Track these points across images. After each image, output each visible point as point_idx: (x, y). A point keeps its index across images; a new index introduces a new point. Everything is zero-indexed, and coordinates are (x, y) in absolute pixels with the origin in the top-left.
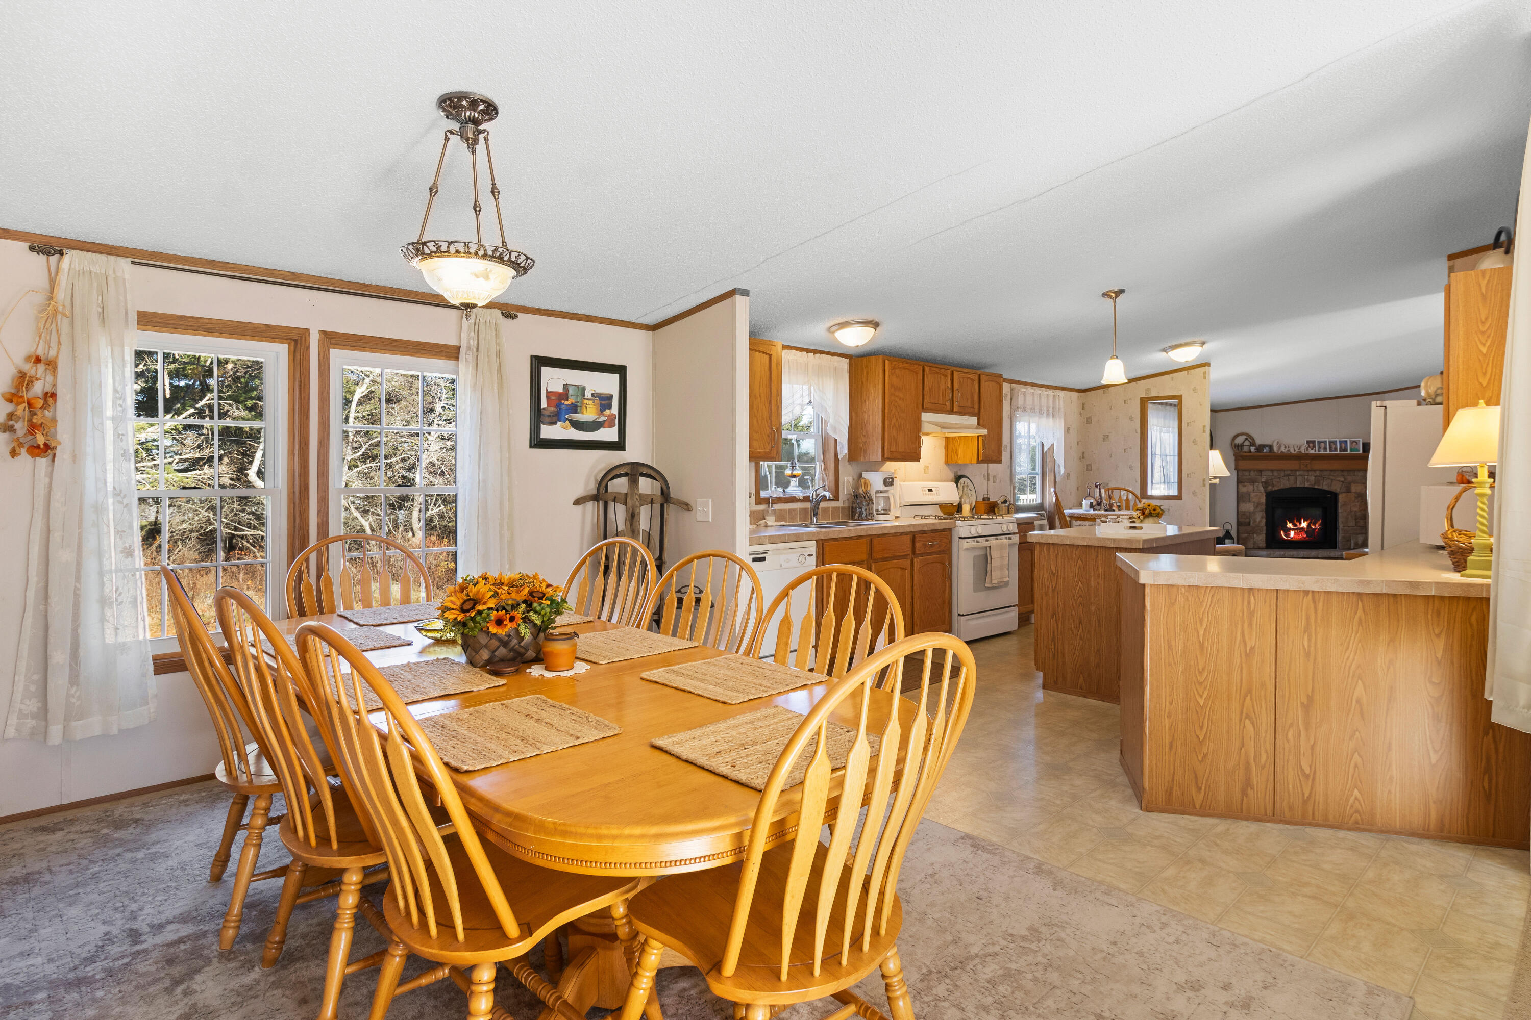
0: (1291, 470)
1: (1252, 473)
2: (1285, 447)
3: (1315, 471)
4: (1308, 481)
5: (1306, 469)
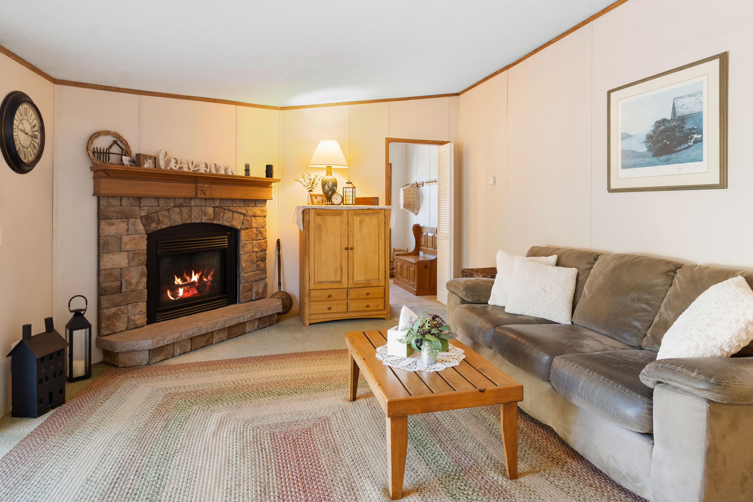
0: (185, 199)
1: (125, 202)
2: (177, 162)
3: (213, 199)
4: (205, 214)
5: (203, 196)
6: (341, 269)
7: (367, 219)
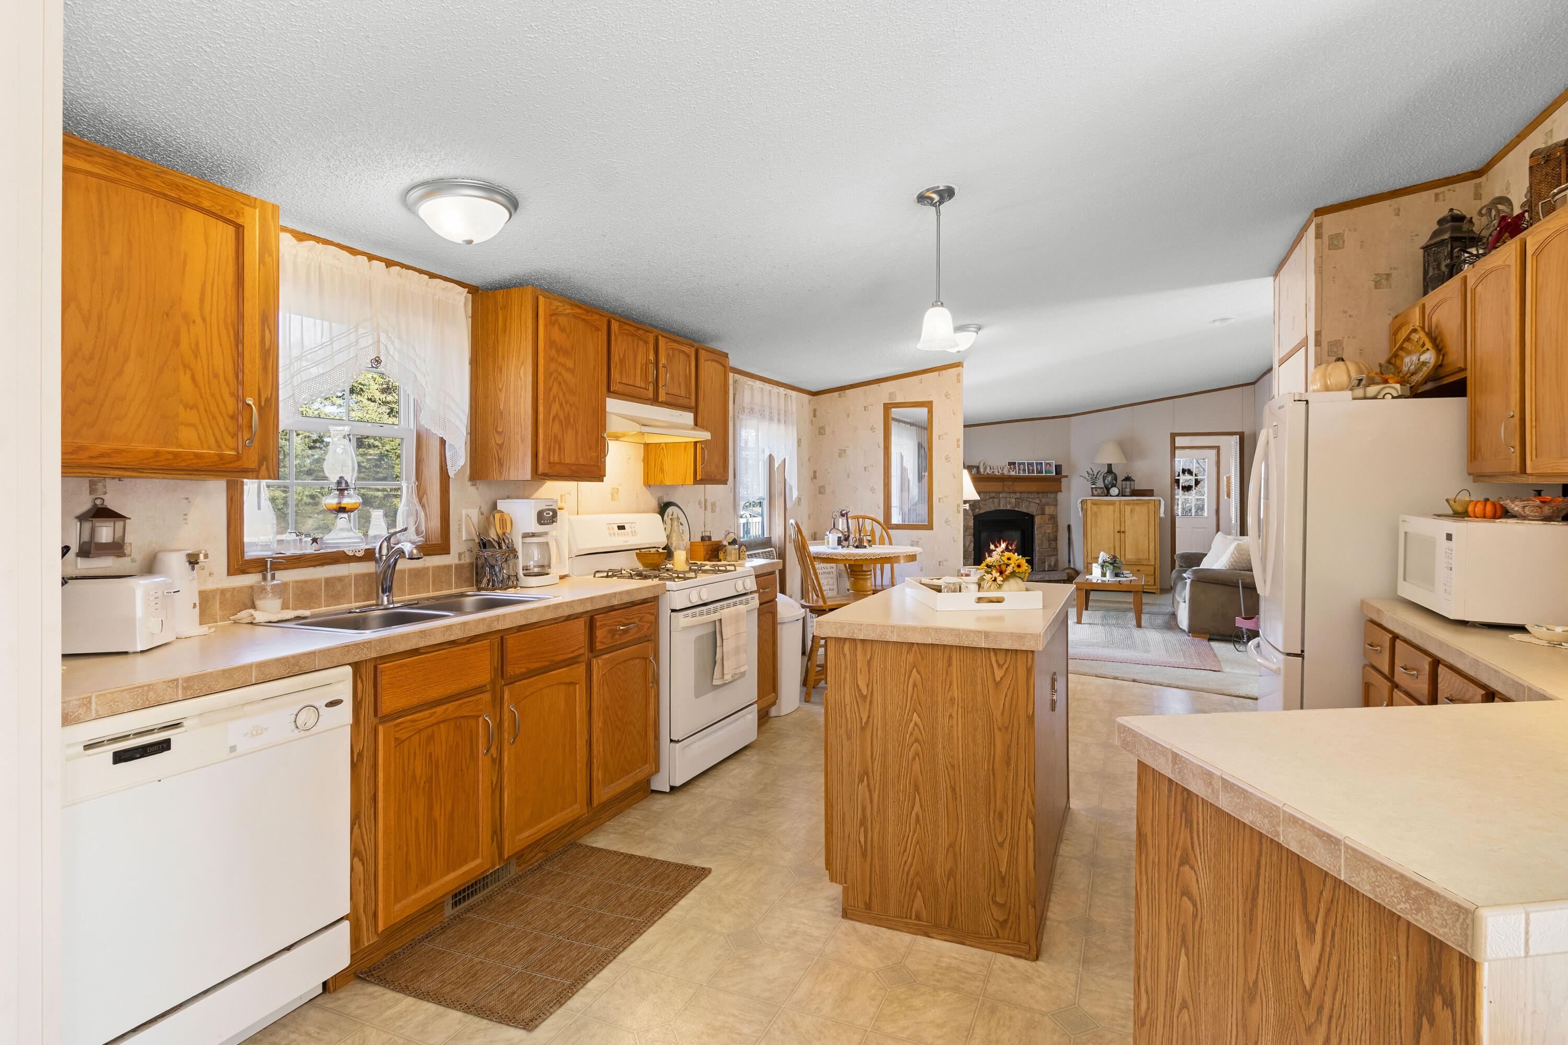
2: (991, 469)
3: (1015, 493)
4: (1010, 503)
5: (1008, 491)
6: (1114, 548)
7: (1137, 508)
